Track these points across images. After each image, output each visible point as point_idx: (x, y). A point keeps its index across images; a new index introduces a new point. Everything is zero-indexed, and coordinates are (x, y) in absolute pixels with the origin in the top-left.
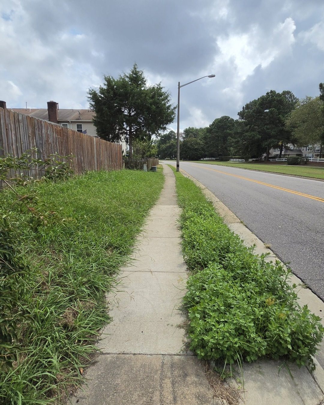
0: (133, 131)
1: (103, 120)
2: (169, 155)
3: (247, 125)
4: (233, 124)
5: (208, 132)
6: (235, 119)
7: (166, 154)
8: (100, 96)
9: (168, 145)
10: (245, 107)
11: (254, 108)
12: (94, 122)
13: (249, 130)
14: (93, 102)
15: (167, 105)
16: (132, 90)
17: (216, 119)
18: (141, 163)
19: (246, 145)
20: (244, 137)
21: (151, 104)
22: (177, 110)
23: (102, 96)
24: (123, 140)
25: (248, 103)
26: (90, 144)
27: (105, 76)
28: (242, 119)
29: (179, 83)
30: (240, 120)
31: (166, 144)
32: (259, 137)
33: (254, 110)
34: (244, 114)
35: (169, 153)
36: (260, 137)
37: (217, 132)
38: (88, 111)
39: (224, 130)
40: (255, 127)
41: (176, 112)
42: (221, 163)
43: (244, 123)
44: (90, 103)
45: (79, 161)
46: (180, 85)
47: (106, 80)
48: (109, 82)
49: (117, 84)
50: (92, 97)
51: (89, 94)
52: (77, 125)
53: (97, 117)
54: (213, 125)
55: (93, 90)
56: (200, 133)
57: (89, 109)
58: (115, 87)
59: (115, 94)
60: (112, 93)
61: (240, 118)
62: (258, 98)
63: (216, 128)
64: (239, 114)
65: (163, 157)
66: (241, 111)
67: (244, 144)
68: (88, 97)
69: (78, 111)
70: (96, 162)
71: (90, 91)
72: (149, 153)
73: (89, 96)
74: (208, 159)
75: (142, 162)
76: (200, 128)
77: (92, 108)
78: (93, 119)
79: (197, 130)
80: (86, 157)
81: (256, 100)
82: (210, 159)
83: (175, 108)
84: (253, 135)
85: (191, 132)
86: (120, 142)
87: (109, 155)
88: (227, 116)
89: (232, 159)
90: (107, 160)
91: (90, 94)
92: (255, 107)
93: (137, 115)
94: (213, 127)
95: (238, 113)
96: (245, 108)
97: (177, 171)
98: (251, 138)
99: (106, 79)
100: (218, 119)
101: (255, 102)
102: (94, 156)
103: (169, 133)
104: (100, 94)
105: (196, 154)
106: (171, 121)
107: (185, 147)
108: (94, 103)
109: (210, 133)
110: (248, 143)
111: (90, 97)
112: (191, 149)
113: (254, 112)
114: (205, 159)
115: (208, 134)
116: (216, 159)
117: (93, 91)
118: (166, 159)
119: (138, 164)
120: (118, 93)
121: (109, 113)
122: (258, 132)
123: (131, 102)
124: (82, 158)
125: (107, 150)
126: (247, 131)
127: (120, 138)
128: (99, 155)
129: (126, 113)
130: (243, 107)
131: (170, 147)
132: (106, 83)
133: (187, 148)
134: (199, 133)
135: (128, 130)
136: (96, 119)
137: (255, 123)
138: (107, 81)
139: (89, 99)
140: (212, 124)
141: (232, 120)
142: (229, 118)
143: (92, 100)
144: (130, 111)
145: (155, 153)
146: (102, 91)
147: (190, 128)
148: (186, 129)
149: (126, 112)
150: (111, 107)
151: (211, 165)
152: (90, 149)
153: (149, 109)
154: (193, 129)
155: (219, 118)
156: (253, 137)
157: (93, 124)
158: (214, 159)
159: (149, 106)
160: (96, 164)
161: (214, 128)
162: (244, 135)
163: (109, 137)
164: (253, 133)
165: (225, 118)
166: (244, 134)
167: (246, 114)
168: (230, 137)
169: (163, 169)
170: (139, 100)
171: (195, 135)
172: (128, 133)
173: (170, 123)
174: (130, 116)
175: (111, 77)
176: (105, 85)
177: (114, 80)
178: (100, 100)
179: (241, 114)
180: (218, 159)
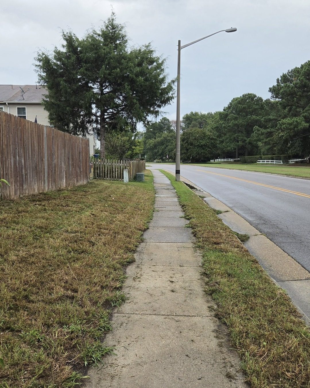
0: (107, 118)
1: (60, 101)
2: (160, 155)
3: (284, 108)
4: (262, 106)
5: (221, 119)
6: (264, 99)
7: (156, 153)
8: (55, 63)
9: (158, 139)
10: (280, 79)
11: (296, 81)
12: (45, 105)
13: (288, 114)
14: (44, 72)
15: (161, 76)
16: (106, 54)
17: (234, 99)
18: (119, 167)
19: (284, 138)
20: (281, 125)
21: (137, 75)
22: (176, 84)
23: (59, 63)
24: (92, 132)
25: (284, 73)
26: (37, 137)
27: (63, 33)
28: (276, 97)
29: (179, 42)
30: (272, 100)
31: (155, 139)
32: (305, 125)
33: (296, 84)
34: (279, 90)
35: (160, 151)
36: (308, 126)
37: (236, 119)
38: (37, 88)
39: (247, 115)
40: (298, 110)
41: (175, 86)
42: (245, 166)
43: (280, 104)
44: (39, 75)
45: (18, 166)
46: (182, 45)
47: (64, 39)
48: (70, 41)
49: (82, 45)
50: (42, 65)
51: (37, 61)
52: (18, 108)
53: (49, 96)
54: (229, 108)
55: (43, 54)
56: (209, 121)
57: (38, 84)
58: (79, 49)
59: (79, 61)
60: (74, 58)
61: (273, 96)
62: (302, 65)
63: (234, 112)
64: (270, 90)
65: (150, 159)
66: (274, 86)
67: (280, 137)
68: (36, 66)
69: (20, 87)
70: (46, 167)
71: (39, 55)
72: (130, 152)
73: (38, 63)
74: (222, 160)
75: (121, 167)
76: (208, 114)
77: (42, 83)
78: (43, 99)
79: (203, 116)
80: (29, 159)
81: (298, 68)
82: (226, 160)
83: (173, 82)
84: (295, 123)
85: (196, 120)
86: (87, 135)
87: (68, 154)
88: (251, 94)
89: (261, 161)
90: (65, 163)
91: (40, 60)
92: (297, 78)
93: (114, 91)
94: (230, 111)
95: (270, 88)
96: (281, 81)
97: (176, 180)
98: (292, 127)
99: (65, 37)
100: (237, 99)
101: (296, 71)
102: (43, 157)
103: (160, 121)
104: (55, 61)
105: (202, 154)
106: (166, 101)
107: (185, 143)
108: (45, 74)
109: (225, 120)
110: (288, 134)
111: (39, 66)
112: (195, 146)
113: (296, 87)
114: (216, 160)
115: (221, 122)
116: (235, 161)
117: (44, 56)
118: (155, 161)
119: (114, 170)
120: (83, 58)
121: (69, 90)
122: (303, 118)
123: (104, 73)
124: (23, 161)
125: (64, 148)
126: (285, 117)
127: (87, 128)
128: (51, 155)
129: (95, 91)
130: (278, 80)
131: (162, 143)
132: (65, 43)
133: (188, 145)
134: (207, 120)
135: (98, 117)
136: (48, 99)
137: (298, 103)
138: (66, 40)
139: (38, 69)
140: (227, 106)
141: (261, 99)
142: (255, 96)
143: (42, 70)
144: (102, 86)
145: (139, 152)
146: (59, 55)
147: (192, 113)
148: (187, 115)
149: (96, 88)
150: (72, 81)
151: (228, 170)
152: (37, 145)
153: (132, 82)
154: (196, 114)
155: (239, 97)
156: (296, 126)
157: (44, 107)
158: (232, 160)
159: (133, 78)
160: (46, 170)
161: (232, 112)
162: (280, 122)
163: (68, 127)
164: (295, 119)
165: (249, 97)
166: (280, 120)
167: (282, 90)
168: (257, 127)
169: (153, 176)
170: (118, 70)
171: (200, 124)
172: (99, 121)
173: (165, 105)
174: (102, 93)
175: (72, 35)
176: (63, 46)
177: (77, 39)
178: (54, 69)
179: (274, 90)
180: (238, 161)
